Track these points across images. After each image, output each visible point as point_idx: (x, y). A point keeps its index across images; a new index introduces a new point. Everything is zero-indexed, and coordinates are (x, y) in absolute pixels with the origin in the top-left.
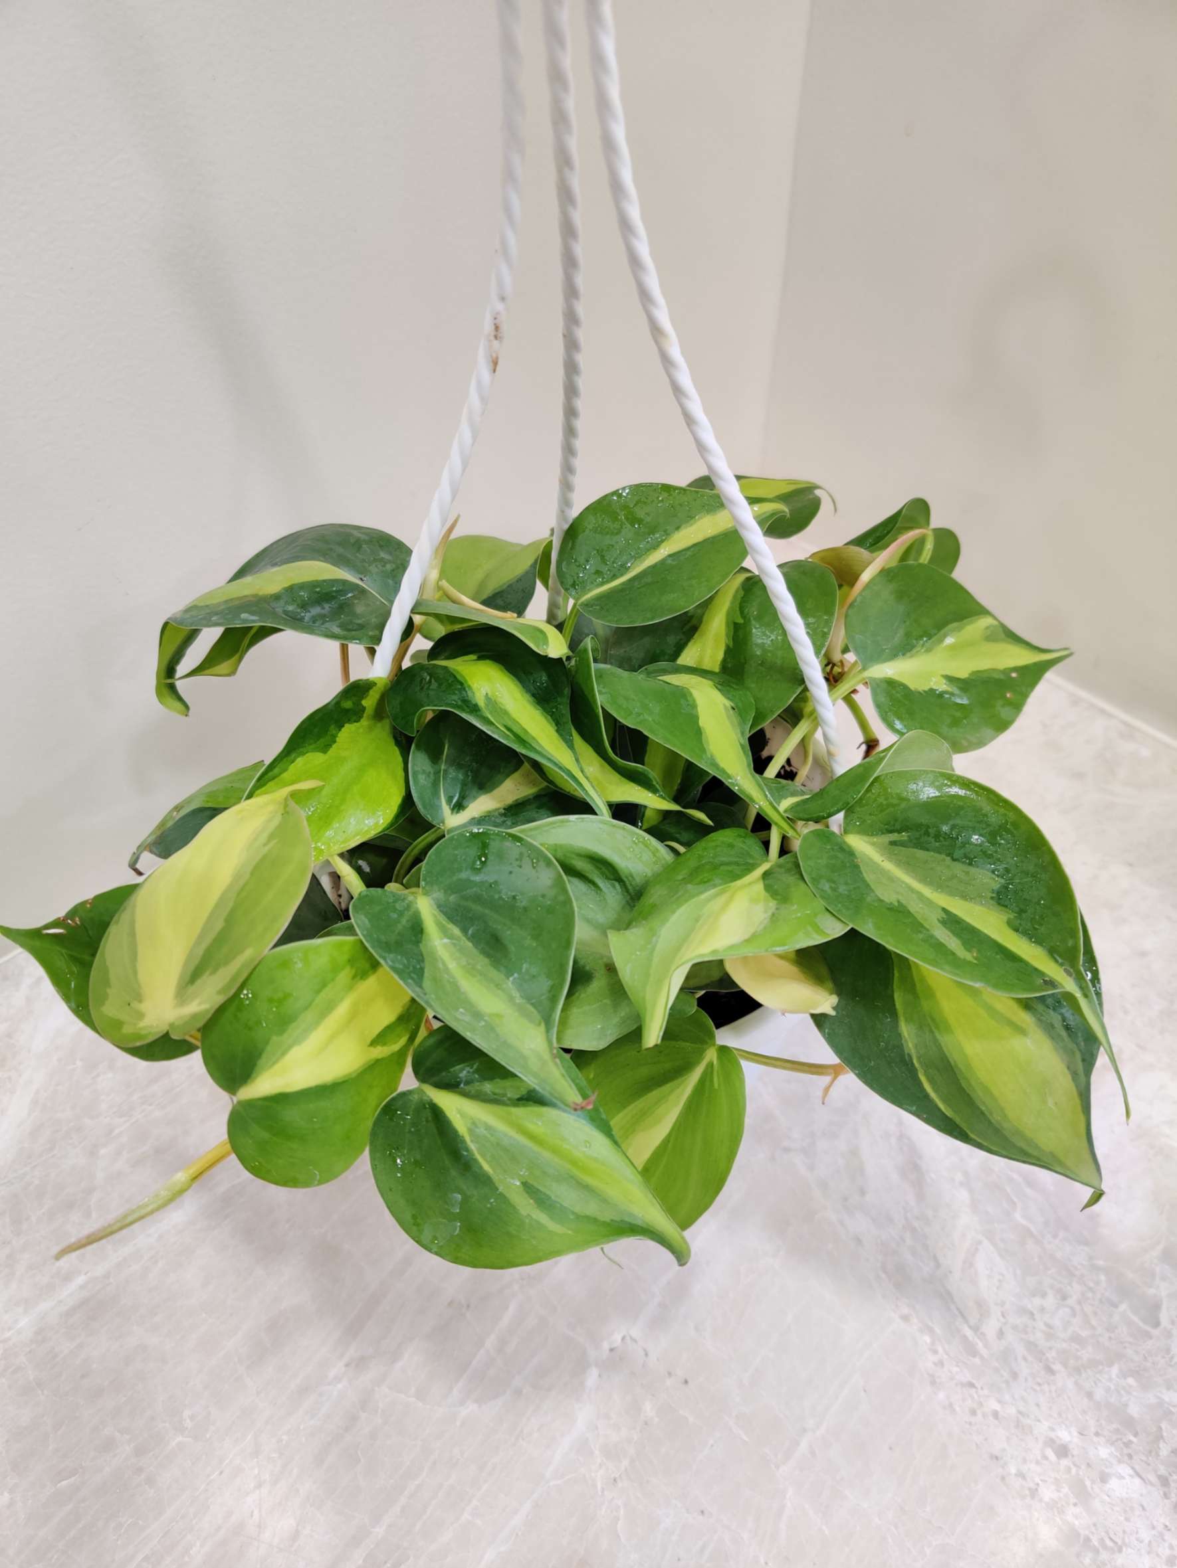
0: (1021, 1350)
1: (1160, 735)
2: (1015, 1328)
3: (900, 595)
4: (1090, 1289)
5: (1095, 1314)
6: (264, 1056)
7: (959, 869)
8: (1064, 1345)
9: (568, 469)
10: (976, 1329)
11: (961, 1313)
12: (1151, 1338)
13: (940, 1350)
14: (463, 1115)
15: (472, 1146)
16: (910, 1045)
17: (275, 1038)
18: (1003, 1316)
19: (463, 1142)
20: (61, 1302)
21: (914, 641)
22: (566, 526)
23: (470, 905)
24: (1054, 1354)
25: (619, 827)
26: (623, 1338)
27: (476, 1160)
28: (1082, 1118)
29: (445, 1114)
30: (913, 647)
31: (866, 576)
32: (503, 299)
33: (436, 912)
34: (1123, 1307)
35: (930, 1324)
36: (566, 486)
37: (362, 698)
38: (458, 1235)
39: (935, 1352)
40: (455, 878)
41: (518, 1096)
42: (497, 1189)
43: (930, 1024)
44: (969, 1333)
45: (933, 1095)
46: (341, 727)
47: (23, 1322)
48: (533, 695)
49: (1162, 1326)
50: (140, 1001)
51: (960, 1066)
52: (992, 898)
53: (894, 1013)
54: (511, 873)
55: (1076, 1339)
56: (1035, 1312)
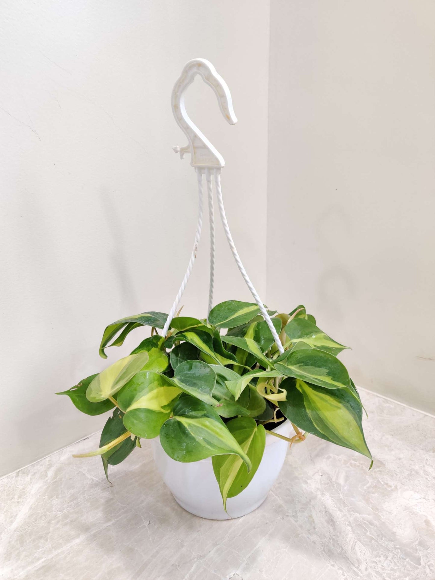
0: (374, 574)
1: (396, 402)
2: (371, 567)
3: (299, 325)
4: (396, 555)
5: (398, 562)
6: (135, 398)
7: (317, 369)
8: (389, 572)
9: (211, 297)
10: (357, 568)
11: (352, 563)
12: (418, 568)
13: (346, 575)
14: (186, 423)
15: (189, 430)
16: (310, 415)
17: (138, 394)
18: (367, 564)
19: (187, 428)
20: (35, 567)
21: (304, 335)
22: (211, 310)
23: (187, 379)
24: (385, 574)
25: (227, 369)
26: (234, 574)
27: (190, 433)
28: (361, 435)
29: (182, 423)
30: (303, 336)
31: (289, 321)
32: (198, 242)
33: (178, 381)
34: (407, 560)
35: (342, 567)
36: (211, 302)
37: (158, 341)
38: (185, 454)
39: (344, 575)
40: (183, 373)
41: (202, 415)
42: (196, 440)
43: (314, 409)
44: (355, 569)
45: (318, 428)
46: (152, 347)
47: (22, 573)
48: (203, 341)
49: (422, 565)
50: (101, 392)
51: (324, 419)
52: (327, 374)
53: (305, 408)
54: (198, 370)
55: (392, 570)
56: (377, 562)
